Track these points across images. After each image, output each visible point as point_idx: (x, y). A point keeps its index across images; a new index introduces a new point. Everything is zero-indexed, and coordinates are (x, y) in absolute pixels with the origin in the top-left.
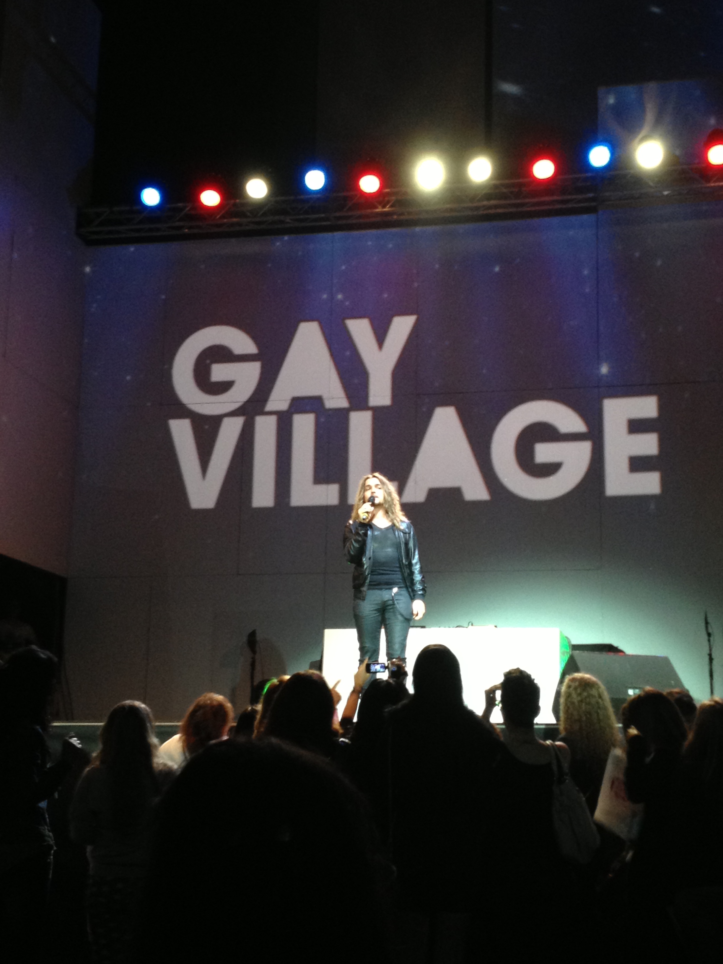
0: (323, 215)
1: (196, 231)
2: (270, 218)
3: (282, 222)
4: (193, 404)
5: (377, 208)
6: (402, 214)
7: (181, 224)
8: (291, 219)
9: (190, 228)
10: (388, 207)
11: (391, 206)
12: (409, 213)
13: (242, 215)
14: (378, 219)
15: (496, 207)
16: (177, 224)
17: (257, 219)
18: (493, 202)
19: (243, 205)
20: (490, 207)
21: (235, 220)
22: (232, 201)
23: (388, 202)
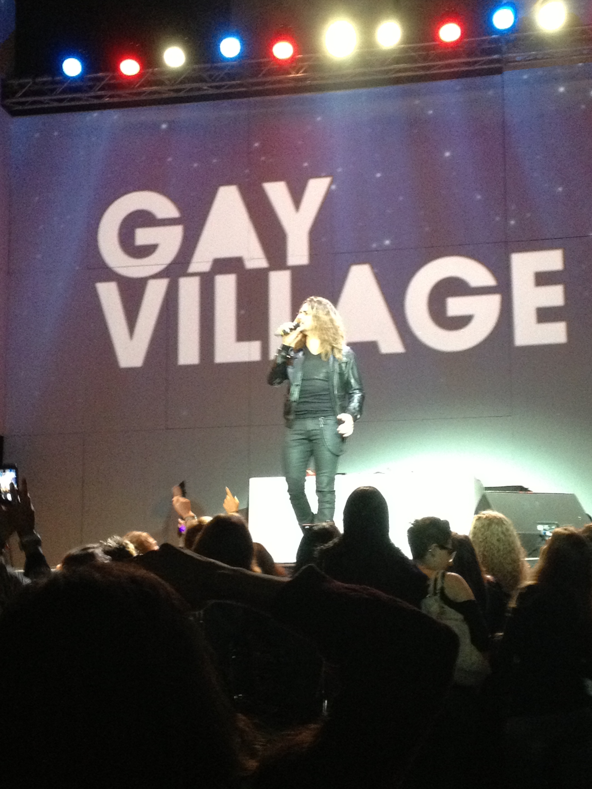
0: (239, 82)
1: (116, 100)
2: (188, 86)
3: (199, 89)
4: (118, 267)
5: (290, 74)
6: (315, 79)
7: (103, 93)
8: (208, 87)
9: (110, 97)
10: (301, 72)
11: (304, 72)
12: (322, 78)
13: (160, 83)
14: (291, 85)
15: (405, 70)
16: (99, 93)
17: (175, 87)
18: (402, 66)
19: (162, 73)
20: (400, 71)
21: (154, 88)
22: (151, 70)
23: (302, 67)
